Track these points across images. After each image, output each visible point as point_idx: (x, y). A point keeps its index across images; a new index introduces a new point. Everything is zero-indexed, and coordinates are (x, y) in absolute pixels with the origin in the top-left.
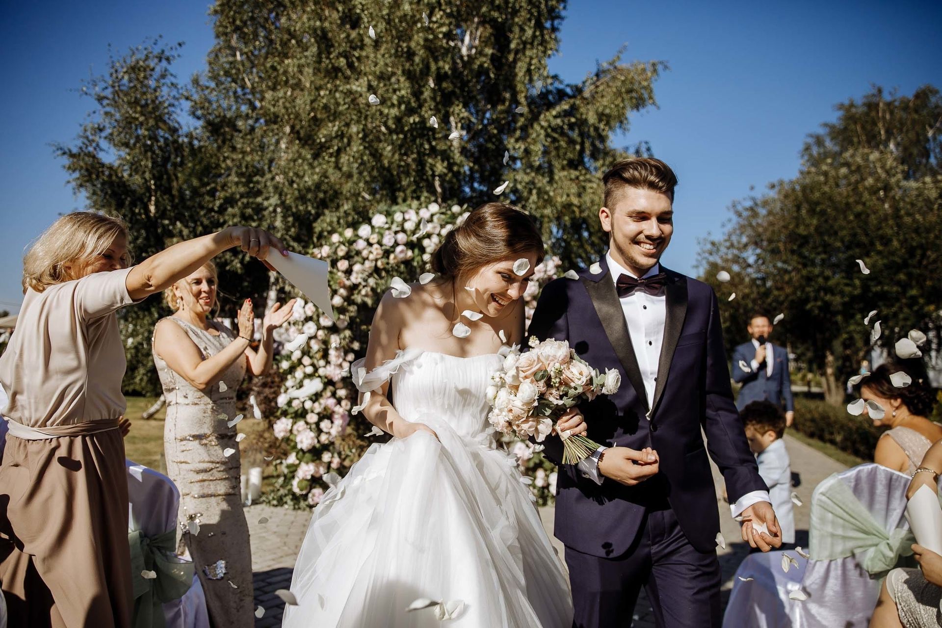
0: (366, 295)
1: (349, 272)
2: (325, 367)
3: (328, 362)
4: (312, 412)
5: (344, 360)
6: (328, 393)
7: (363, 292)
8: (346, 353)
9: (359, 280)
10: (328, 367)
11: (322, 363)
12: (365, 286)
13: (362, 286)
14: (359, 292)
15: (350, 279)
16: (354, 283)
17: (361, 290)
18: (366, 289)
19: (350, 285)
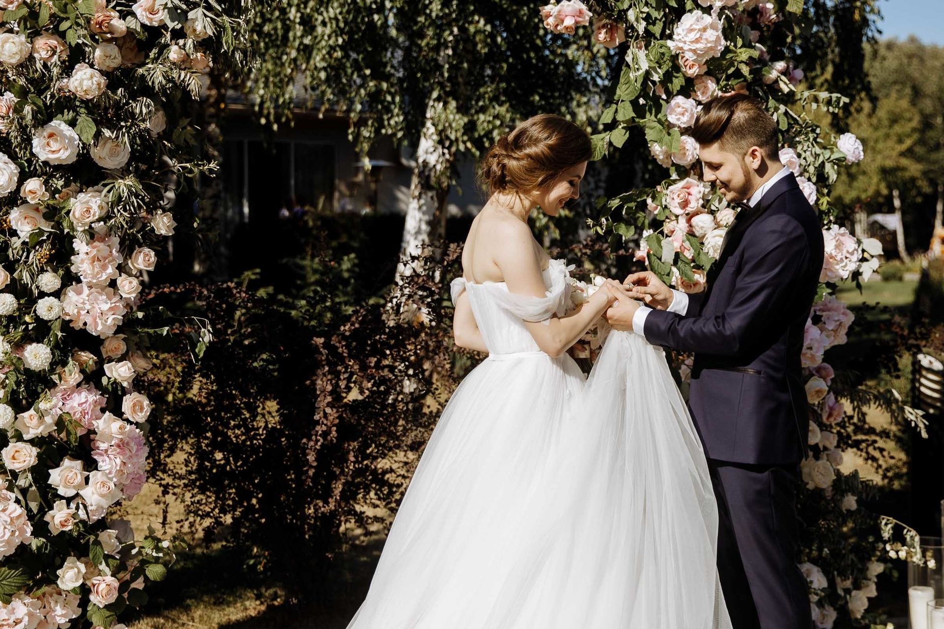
0: (185, 63)
2: (57, 294)
3: (70, 279)
4: (19, 437)
5: (121, 269)
6: (72, 375)
7: (174, 53)
8: (128, 247)
9: (163, 16)
10: (71, 293)
11: (49, 281)
12: (178, 34)
13: (168, 35)
14: (160, 53)
15: (133, 14)
16: (143, 26)
17: (167, 46)
18: (181, 42)
19: (130, 33)
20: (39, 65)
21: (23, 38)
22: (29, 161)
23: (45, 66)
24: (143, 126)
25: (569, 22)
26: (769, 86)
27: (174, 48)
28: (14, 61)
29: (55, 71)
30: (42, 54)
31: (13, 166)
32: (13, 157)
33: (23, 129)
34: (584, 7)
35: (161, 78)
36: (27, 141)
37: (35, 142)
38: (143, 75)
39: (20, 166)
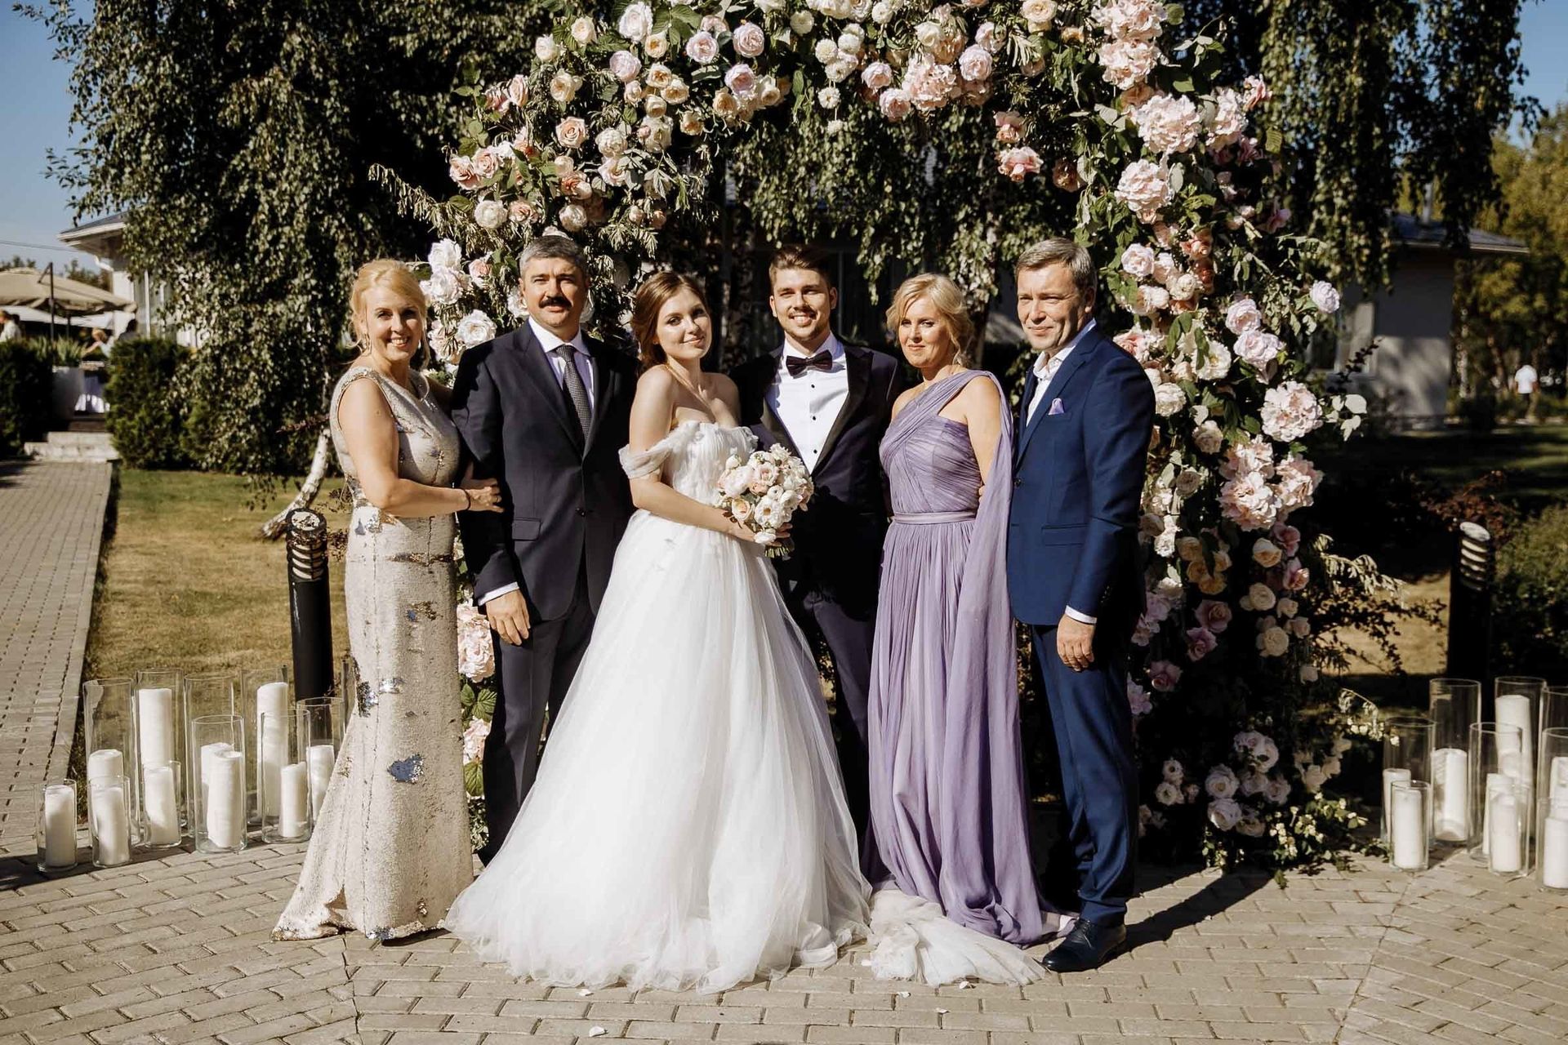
1: (588, 154)
7: (633, 213)
9: (625, 177)
12: (639, 195)
13: (630, 195)
14: (621, 213)
15: (598, 175)
16: (608, 186)
17: (628, 206)
18: (640, 202)
19: (595, 193)
20: (514, 229)
21: (500, 204)
22: (506, 318)
23: (520, 229)
24: (607, 282)
25: (1018, 170)
26: (1234, 232)
27: (634, 208)
28: (492, 226)
29: (527, 234)
30: (516, 217)
31: (491, 323)
32: (492, 315)
33: (499, 288)
34: (1034, 155)
35: (620, 239)
36: (503, 300)
37: (511, 300)
38: (606, 236)
39: (498, 323)
